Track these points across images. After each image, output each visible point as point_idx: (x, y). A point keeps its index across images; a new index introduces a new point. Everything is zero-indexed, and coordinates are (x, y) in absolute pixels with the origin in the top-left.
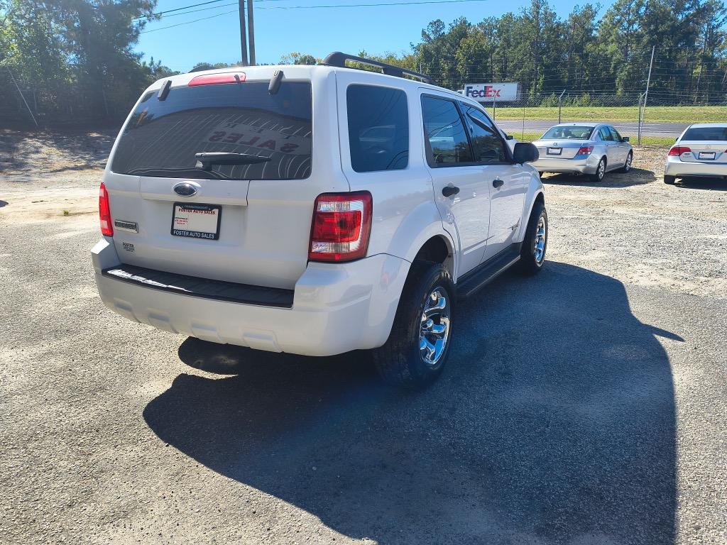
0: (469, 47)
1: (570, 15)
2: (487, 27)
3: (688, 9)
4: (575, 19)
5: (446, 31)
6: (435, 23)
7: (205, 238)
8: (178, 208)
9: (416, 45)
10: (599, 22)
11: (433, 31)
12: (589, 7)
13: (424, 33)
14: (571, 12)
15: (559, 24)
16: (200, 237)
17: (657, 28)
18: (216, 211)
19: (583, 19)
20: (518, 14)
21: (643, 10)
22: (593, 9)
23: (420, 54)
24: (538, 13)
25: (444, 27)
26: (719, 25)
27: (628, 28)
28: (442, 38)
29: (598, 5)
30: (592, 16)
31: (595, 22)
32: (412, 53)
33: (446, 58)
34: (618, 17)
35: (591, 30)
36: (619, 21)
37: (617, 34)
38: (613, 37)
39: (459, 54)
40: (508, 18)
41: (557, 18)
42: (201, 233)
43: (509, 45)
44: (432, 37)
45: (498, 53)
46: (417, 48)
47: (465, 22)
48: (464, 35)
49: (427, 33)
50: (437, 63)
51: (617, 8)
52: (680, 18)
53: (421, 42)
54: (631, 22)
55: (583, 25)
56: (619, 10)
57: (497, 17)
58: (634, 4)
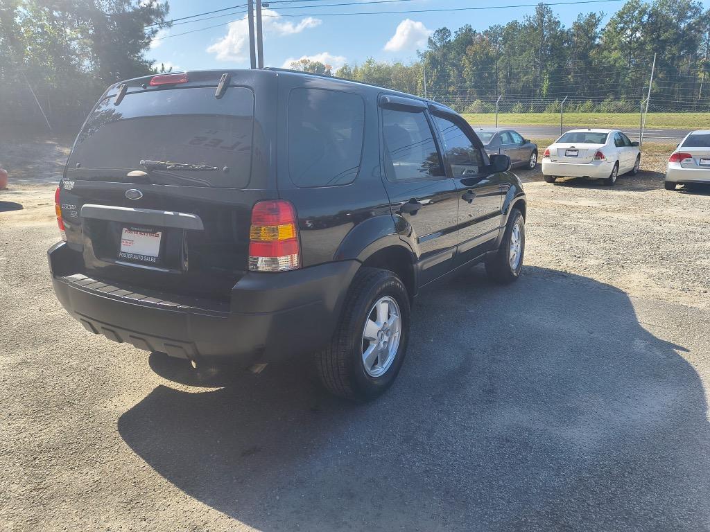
0: (475, 54)
1: (574, 23)
2: (492, 34)
3: (690, 17)
4: (578, 27)
5: (452, 38)
6: (441, 31)
9: (422, 52)
10: (603, 30)
11: (439, 39)
12: (593, 16)
13: (430, 41)
14: (575, 20)
15: (562, 32)
17: (659, 36)
19: (586, 27)
20: (522, 21)
21: (645, 18)
22: (597, 17)
23: (427, 61)
24: (542, 21)
25: (450, 35)
27: (631, 36)
28: (448, 46)
29: (602, 13)
30: (595, 25)
31: (598, 30)
32: (418, 60)
33: (452, 65)
34: (622, 25)
35: (594, 38)
36: (622, 29)
37: (620, 41)
38: (616, 44)
39: (465, 61)
40: (513, 26)
41: (561, 26)
43: (514, 53)
44: (438, 44)
45: (503, 61)
46: (424, 55)
47: (470, 30)
48: (471, 42)
49: (434, 40)
50: (443, 70)
51: (621, 15)
52: (682, 26)
53: (428, 49)
54: (634, 30)
55: (587, 33)
56: (622, 18)
57: (502, 25)
58: (637, 12)
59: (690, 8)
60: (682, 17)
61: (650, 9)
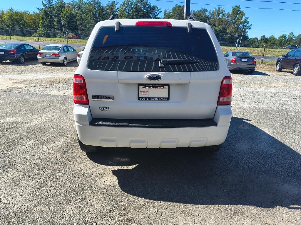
0: (66, 12)
1: (107, 4)
2: (74, 5)
3: (147, 8)
4: (109, 6)
5: (54, 4)
7: (161, 100)
8: (141, 87)
9: (40, 8)
10: (118, 8)
11: (47, 3)
12: (113, 2)
13: (43, 4)
14: (107, 3)
15: (103, 7)
16: (158, 100)
17: (138, 14)
18: (167, 87)
19: (112, 6)
21: (133, 6)
22: (115, 3)
23: (43, 13)
24: (94, 2)
25: (53, 2)
26: (157, 15)
27: (129, 12)
28: (52, 7)
29: (117, 2)
30: (115, 6)
31: (116, 8)
32: (38, 12)
33: (55, 16)
34: (125, 8)
35: (115, 11)
36: (125, 9)
37: (125, 14)
39: (62, 15)
40: (81, 2)
41: (102, 5)
42: (158, 98)
43: (83, 14)
44: (47, 6)
45: (79, 16)
46: (41, 10)
47: (62, 1)
48: (64, 7)
49: (45, 4)
50: (52, 18)
51: (124, 4)
52: (145, 11)
53: (42, 7)
54: (129, 11)
55: (112, 9)
56: (125, 5)
57: (77, 1)
58: (129, 3)
59: (147, 4)
60: (144, 8)
61: (134, 3)
